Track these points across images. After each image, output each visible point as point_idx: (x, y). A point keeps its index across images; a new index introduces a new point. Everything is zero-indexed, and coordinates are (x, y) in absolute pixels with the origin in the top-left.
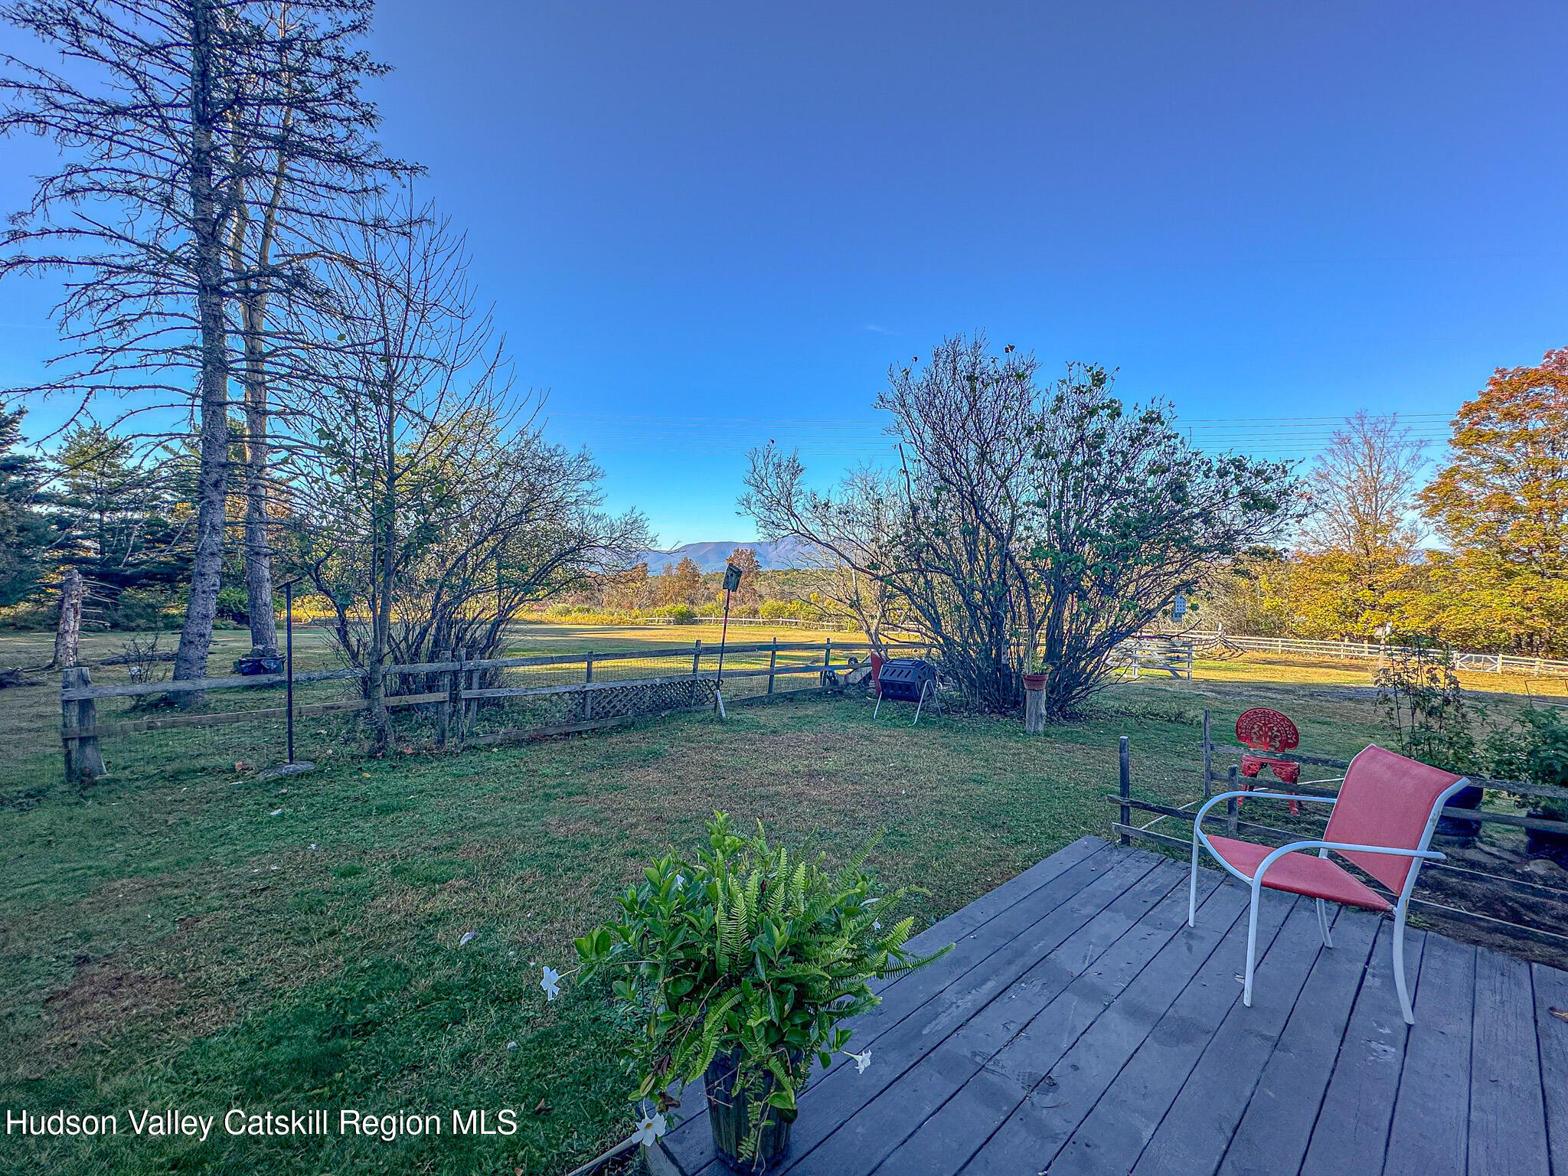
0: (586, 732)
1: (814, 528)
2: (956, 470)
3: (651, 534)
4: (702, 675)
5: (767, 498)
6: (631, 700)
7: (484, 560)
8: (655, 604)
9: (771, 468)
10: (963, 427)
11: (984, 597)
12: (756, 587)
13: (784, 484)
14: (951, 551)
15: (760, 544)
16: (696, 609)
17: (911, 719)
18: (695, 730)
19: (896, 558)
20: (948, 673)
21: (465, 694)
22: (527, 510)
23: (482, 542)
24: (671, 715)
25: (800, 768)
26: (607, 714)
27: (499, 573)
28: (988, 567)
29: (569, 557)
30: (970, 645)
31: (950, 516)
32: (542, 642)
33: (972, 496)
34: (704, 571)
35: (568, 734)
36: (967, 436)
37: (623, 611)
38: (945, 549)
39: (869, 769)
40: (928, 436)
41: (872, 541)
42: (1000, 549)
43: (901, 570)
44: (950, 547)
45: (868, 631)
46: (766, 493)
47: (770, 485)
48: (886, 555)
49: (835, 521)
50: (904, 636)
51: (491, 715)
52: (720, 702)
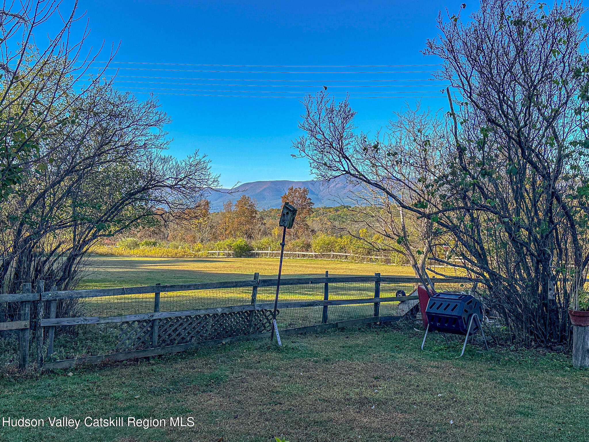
0: (153, 358)
1: (364, 168)
2: (503, 112)
3: (213, 175)
4: (260, 306)
5: (320, 141)
6: (194, 328)
7: (60, 199)
8: (216, 238)
9: (323, 114)
10: (510, 71)
11: (530, 233)
12: (309, 223)
13: (336, 128)
14: (497, 189)
15: (312, 183)
16: (253, 243)
17: (458, 351)
18: (253, 357)
19: (443, 197)
20: (495, 307)
21: (43, 322)
22: (99, 152)
23: (59, 182)
24: (231, 343)
25: (352, 395)
26: (172, 341)
27: (74, 210)
28: (534, 205)
29: (138, 196)
30: (516, 280)
31: (497, 156)
32: (112, 273)
33: (518, 136)
34: (260, 207)
35: (137, 360)
36: (514, 78)
37: (187, 245)
38: (491, 188)
39: (418, 398)
40: (476, 81)
41: (419, 181)
42: (547, 188)
43: (447, 208)
44: (496, 186)
45: (415, 266)
46: (319, 136)
47: (323, 129)
48: (432, 194)
49: (384, 162)
50: (449, 271)
51: (67, 342)
52: (277, 331)
